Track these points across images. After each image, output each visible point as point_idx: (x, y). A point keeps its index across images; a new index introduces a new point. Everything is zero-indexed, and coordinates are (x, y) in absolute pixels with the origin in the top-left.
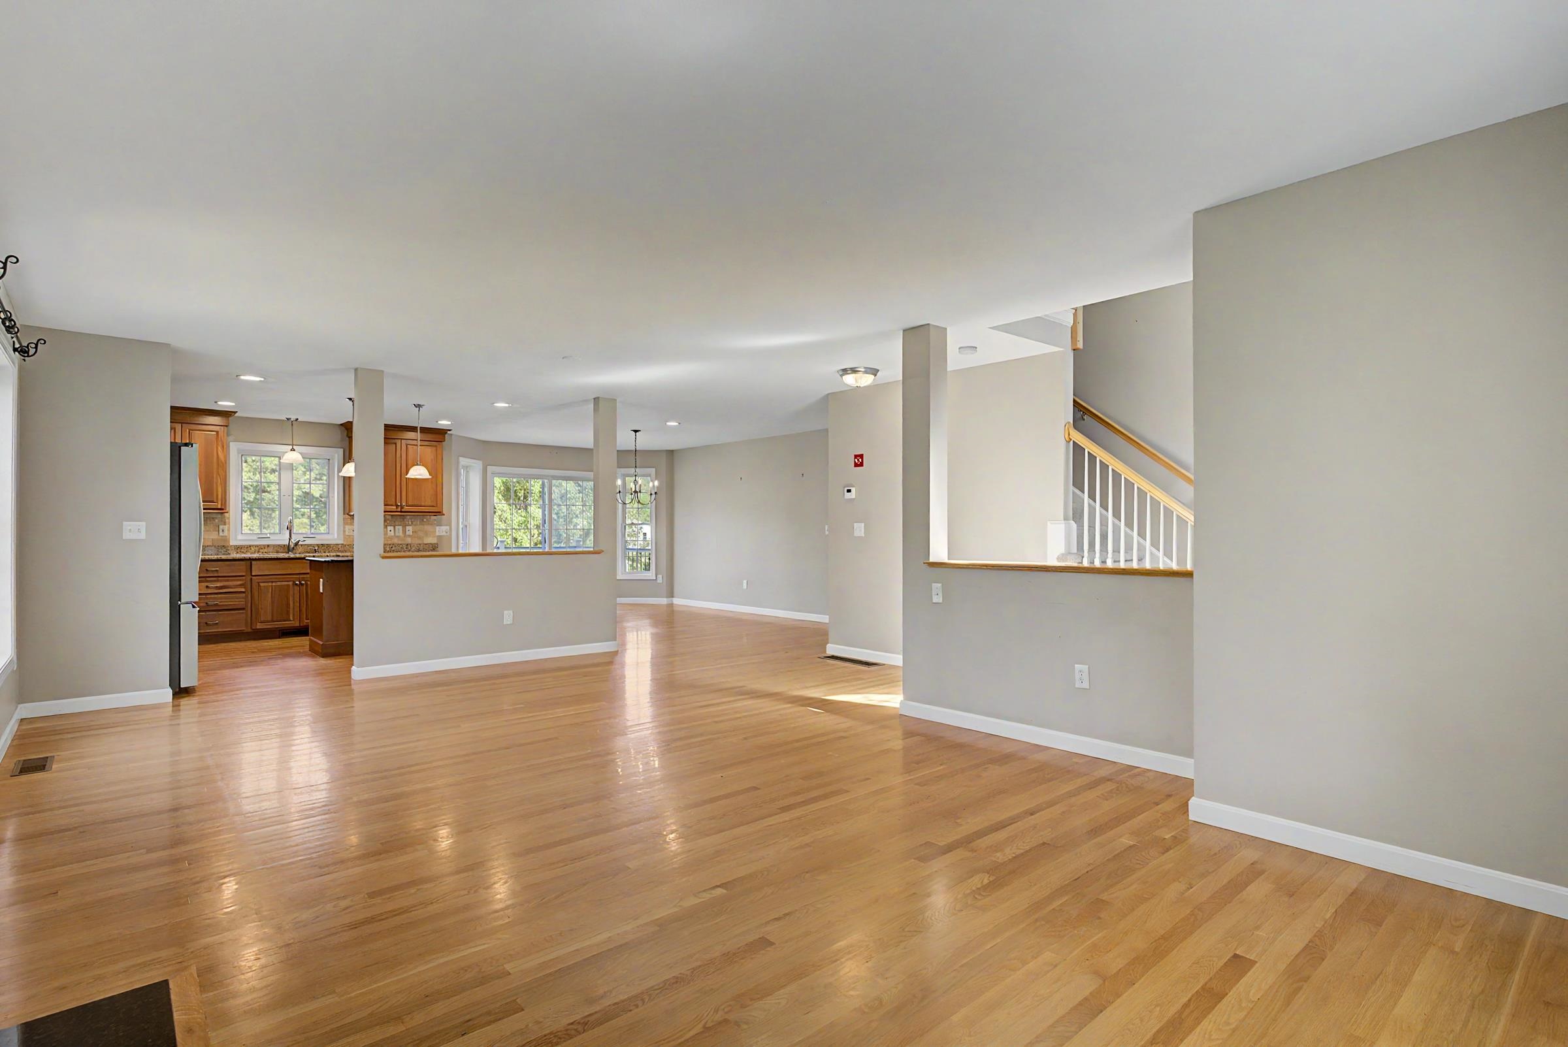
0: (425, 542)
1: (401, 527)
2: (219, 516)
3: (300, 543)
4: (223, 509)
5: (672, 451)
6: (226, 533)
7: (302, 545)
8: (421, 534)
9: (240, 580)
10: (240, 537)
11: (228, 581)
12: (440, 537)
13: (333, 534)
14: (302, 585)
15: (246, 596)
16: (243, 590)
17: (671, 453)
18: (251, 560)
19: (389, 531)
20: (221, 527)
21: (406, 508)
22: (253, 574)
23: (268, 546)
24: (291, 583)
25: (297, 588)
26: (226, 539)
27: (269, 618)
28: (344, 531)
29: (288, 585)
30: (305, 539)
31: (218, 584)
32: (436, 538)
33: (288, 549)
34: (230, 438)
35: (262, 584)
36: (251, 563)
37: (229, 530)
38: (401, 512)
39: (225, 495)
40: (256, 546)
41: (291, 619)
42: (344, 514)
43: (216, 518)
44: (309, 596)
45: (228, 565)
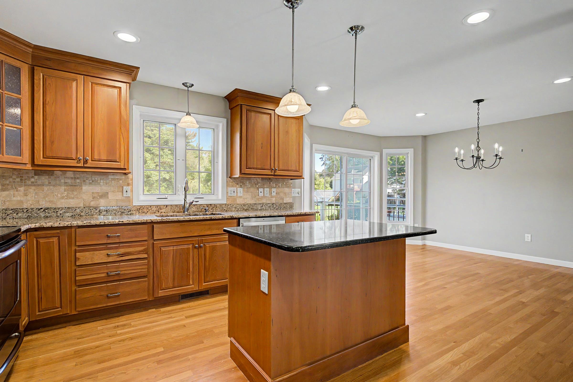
0: (285, 202)
1: (268, 189)
2: (123, 177)
3: (194, 203)
4: (125, 169)
5: (425, 136)
6: (129, 194)
7: (194, 205)
8: (282, 195)
9: (142, 245)
10: (142, 198)
11: (129, 247)
12: (294, 198)
13: (217, 195)
14: (200, 247)
15: (149, 262)
16: (146, 256)
17: (425, 137)
18: (152, 223)
19: (260, 192)
20: (125, 188)
21: (278, 173)
22: (155, 239)
23: (167, 206)
24: (191, 246)
25: (196, 250)
26: (129, 199)
27: (171, 286)
28: (227, 193)
29: (188, 249)
30: (197, 200)
31: (122, 251)
32: (292, 199)
33: (184, 209)
34: (133, 101)
35: (163, 249)
36: (153, 226)
37: (132, 191)
38: (274, 175)
39: (128, 153)
40: (157, 206)
41: (191, 283)
42: (227, 177)
43: (120, 179)
44: (207, 259)
45: (130, 230)
